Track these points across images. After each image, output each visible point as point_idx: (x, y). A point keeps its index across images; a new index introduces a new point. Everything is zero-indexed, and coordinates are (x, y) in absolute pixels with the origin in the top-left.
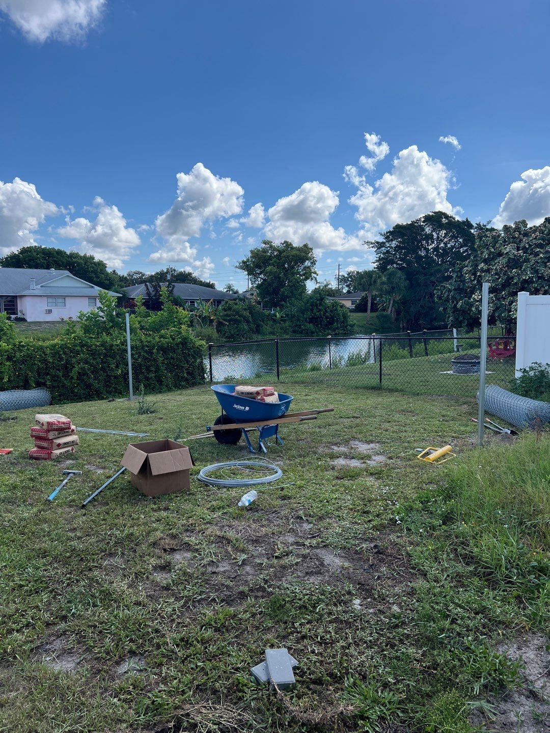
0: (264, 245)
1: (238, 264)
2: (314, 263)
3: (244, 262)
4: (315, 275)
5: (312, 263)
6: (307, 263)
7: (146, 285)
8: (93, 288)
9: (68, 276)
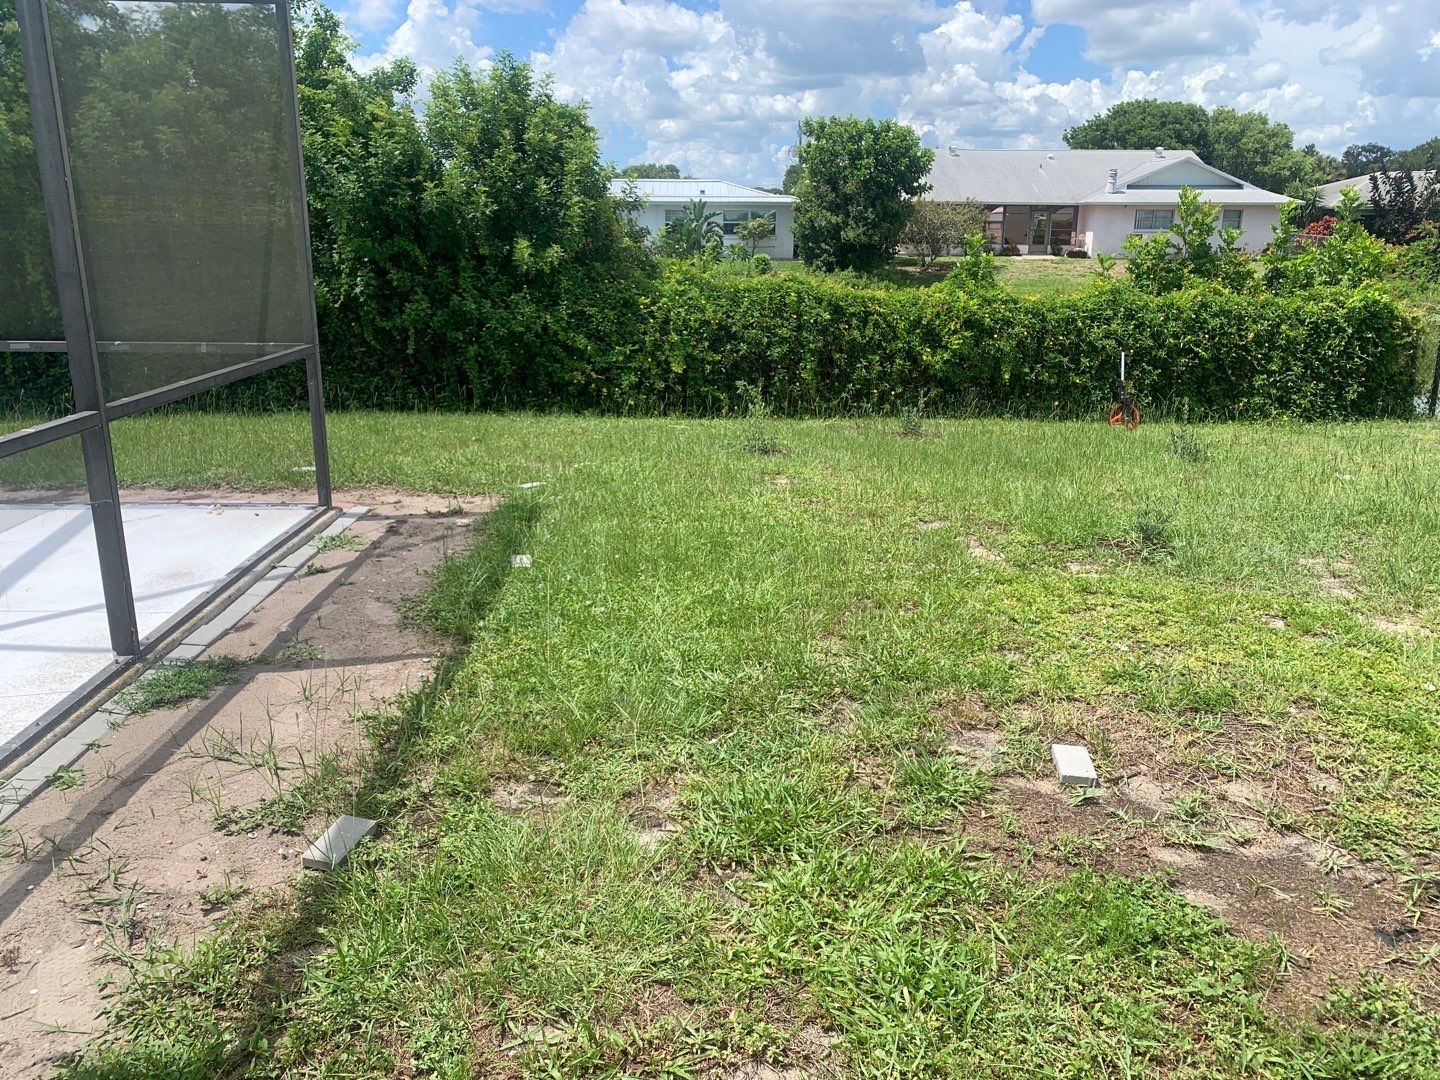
7: (1374, 179)
8: (1240, 187)
9: (1188, 161)
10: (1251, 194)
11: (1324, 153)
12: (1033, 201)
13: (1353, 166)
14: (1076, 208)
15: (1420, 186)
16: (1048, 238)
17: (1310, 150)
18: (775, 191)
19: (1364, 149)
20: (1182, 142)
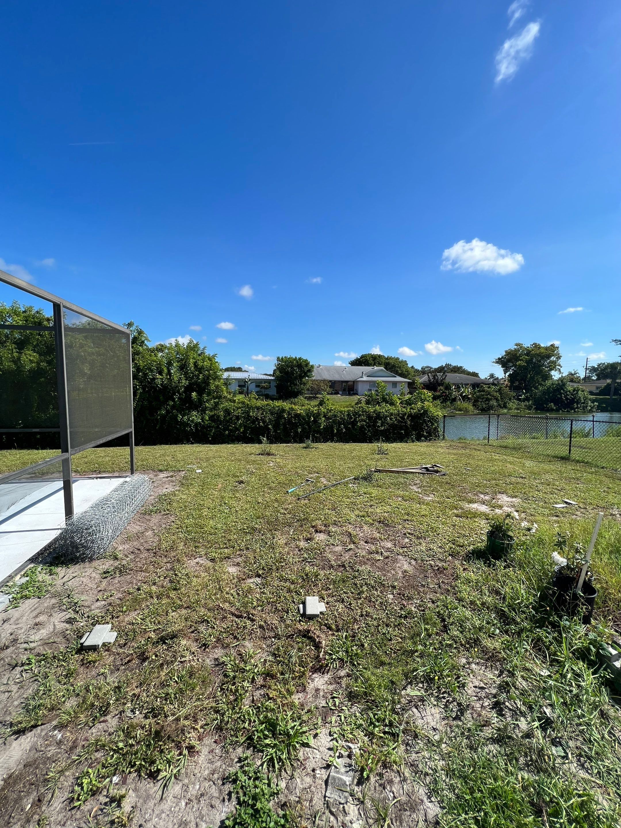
0: (516, 347)
1: (495, 360)
3: (499, 359)
4: (559, 368)
5: (557, 358)
6: (553, 358)
7: (428, 375)
8: (395, 377)
9: (382, 370)
10: (398, 379)
11: (416, 368)
12: (342, 380)
13: (423, 372)
14: (354, 382)
15: (439, 377)
16: (347, 389)
19: (426, 367)
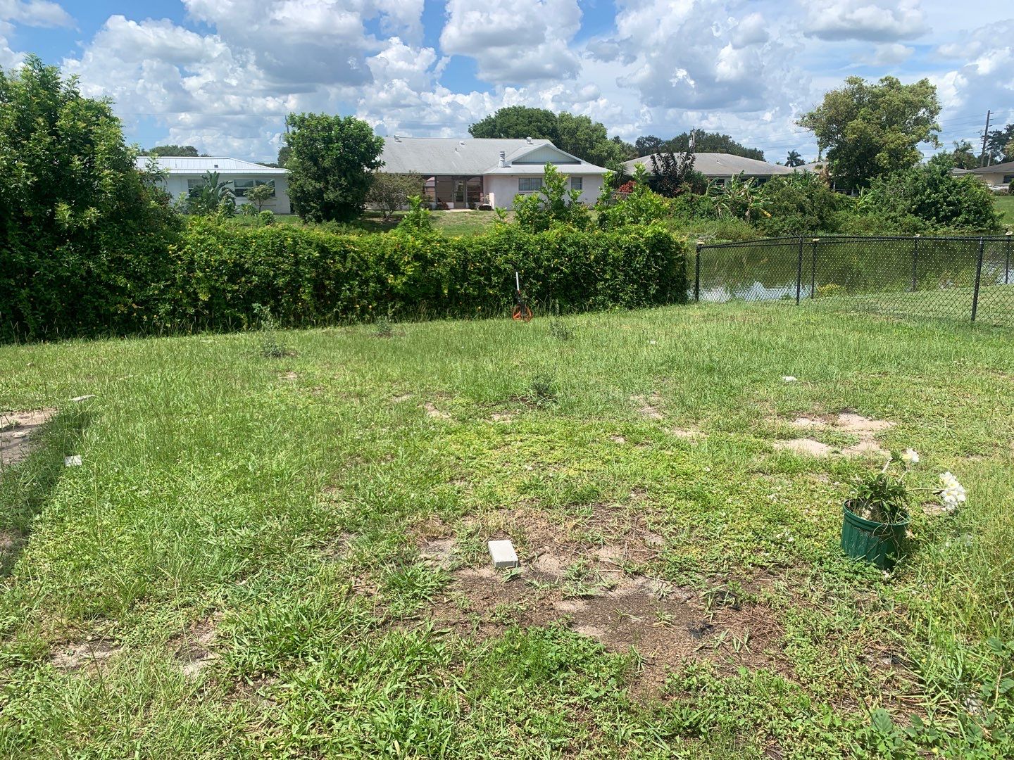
0: (848, 87)
1: (801, 119)
2: (933, 113)
3: (811, 115)
4: (935, 133)
6: (922, 113)
7: (653, 158)
8: (579, 163)
9: (547, 146)
10: (585, 168)
11: (625, 141)
12: (453, 173)
14: (481, 177)
15: (679, 162)
16: (466, 197)
17: (617, 140)
18: (272, 166)
19: (647, 139)
20: (542, 134)
